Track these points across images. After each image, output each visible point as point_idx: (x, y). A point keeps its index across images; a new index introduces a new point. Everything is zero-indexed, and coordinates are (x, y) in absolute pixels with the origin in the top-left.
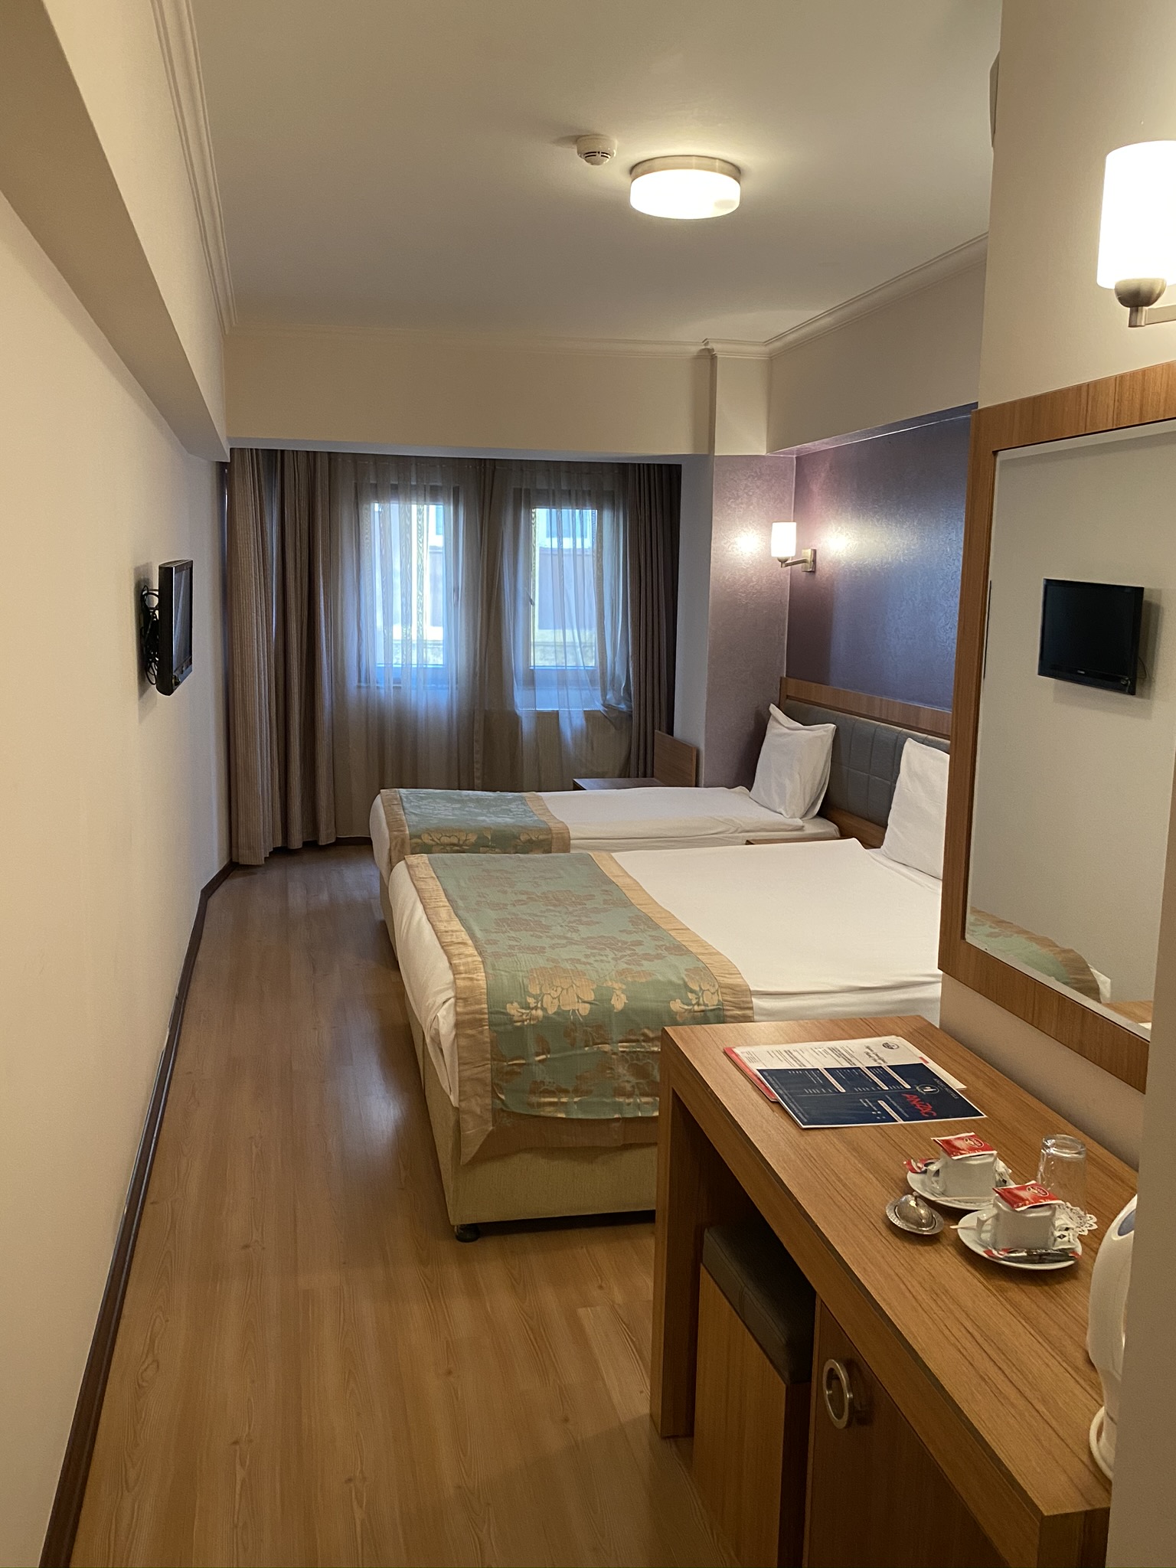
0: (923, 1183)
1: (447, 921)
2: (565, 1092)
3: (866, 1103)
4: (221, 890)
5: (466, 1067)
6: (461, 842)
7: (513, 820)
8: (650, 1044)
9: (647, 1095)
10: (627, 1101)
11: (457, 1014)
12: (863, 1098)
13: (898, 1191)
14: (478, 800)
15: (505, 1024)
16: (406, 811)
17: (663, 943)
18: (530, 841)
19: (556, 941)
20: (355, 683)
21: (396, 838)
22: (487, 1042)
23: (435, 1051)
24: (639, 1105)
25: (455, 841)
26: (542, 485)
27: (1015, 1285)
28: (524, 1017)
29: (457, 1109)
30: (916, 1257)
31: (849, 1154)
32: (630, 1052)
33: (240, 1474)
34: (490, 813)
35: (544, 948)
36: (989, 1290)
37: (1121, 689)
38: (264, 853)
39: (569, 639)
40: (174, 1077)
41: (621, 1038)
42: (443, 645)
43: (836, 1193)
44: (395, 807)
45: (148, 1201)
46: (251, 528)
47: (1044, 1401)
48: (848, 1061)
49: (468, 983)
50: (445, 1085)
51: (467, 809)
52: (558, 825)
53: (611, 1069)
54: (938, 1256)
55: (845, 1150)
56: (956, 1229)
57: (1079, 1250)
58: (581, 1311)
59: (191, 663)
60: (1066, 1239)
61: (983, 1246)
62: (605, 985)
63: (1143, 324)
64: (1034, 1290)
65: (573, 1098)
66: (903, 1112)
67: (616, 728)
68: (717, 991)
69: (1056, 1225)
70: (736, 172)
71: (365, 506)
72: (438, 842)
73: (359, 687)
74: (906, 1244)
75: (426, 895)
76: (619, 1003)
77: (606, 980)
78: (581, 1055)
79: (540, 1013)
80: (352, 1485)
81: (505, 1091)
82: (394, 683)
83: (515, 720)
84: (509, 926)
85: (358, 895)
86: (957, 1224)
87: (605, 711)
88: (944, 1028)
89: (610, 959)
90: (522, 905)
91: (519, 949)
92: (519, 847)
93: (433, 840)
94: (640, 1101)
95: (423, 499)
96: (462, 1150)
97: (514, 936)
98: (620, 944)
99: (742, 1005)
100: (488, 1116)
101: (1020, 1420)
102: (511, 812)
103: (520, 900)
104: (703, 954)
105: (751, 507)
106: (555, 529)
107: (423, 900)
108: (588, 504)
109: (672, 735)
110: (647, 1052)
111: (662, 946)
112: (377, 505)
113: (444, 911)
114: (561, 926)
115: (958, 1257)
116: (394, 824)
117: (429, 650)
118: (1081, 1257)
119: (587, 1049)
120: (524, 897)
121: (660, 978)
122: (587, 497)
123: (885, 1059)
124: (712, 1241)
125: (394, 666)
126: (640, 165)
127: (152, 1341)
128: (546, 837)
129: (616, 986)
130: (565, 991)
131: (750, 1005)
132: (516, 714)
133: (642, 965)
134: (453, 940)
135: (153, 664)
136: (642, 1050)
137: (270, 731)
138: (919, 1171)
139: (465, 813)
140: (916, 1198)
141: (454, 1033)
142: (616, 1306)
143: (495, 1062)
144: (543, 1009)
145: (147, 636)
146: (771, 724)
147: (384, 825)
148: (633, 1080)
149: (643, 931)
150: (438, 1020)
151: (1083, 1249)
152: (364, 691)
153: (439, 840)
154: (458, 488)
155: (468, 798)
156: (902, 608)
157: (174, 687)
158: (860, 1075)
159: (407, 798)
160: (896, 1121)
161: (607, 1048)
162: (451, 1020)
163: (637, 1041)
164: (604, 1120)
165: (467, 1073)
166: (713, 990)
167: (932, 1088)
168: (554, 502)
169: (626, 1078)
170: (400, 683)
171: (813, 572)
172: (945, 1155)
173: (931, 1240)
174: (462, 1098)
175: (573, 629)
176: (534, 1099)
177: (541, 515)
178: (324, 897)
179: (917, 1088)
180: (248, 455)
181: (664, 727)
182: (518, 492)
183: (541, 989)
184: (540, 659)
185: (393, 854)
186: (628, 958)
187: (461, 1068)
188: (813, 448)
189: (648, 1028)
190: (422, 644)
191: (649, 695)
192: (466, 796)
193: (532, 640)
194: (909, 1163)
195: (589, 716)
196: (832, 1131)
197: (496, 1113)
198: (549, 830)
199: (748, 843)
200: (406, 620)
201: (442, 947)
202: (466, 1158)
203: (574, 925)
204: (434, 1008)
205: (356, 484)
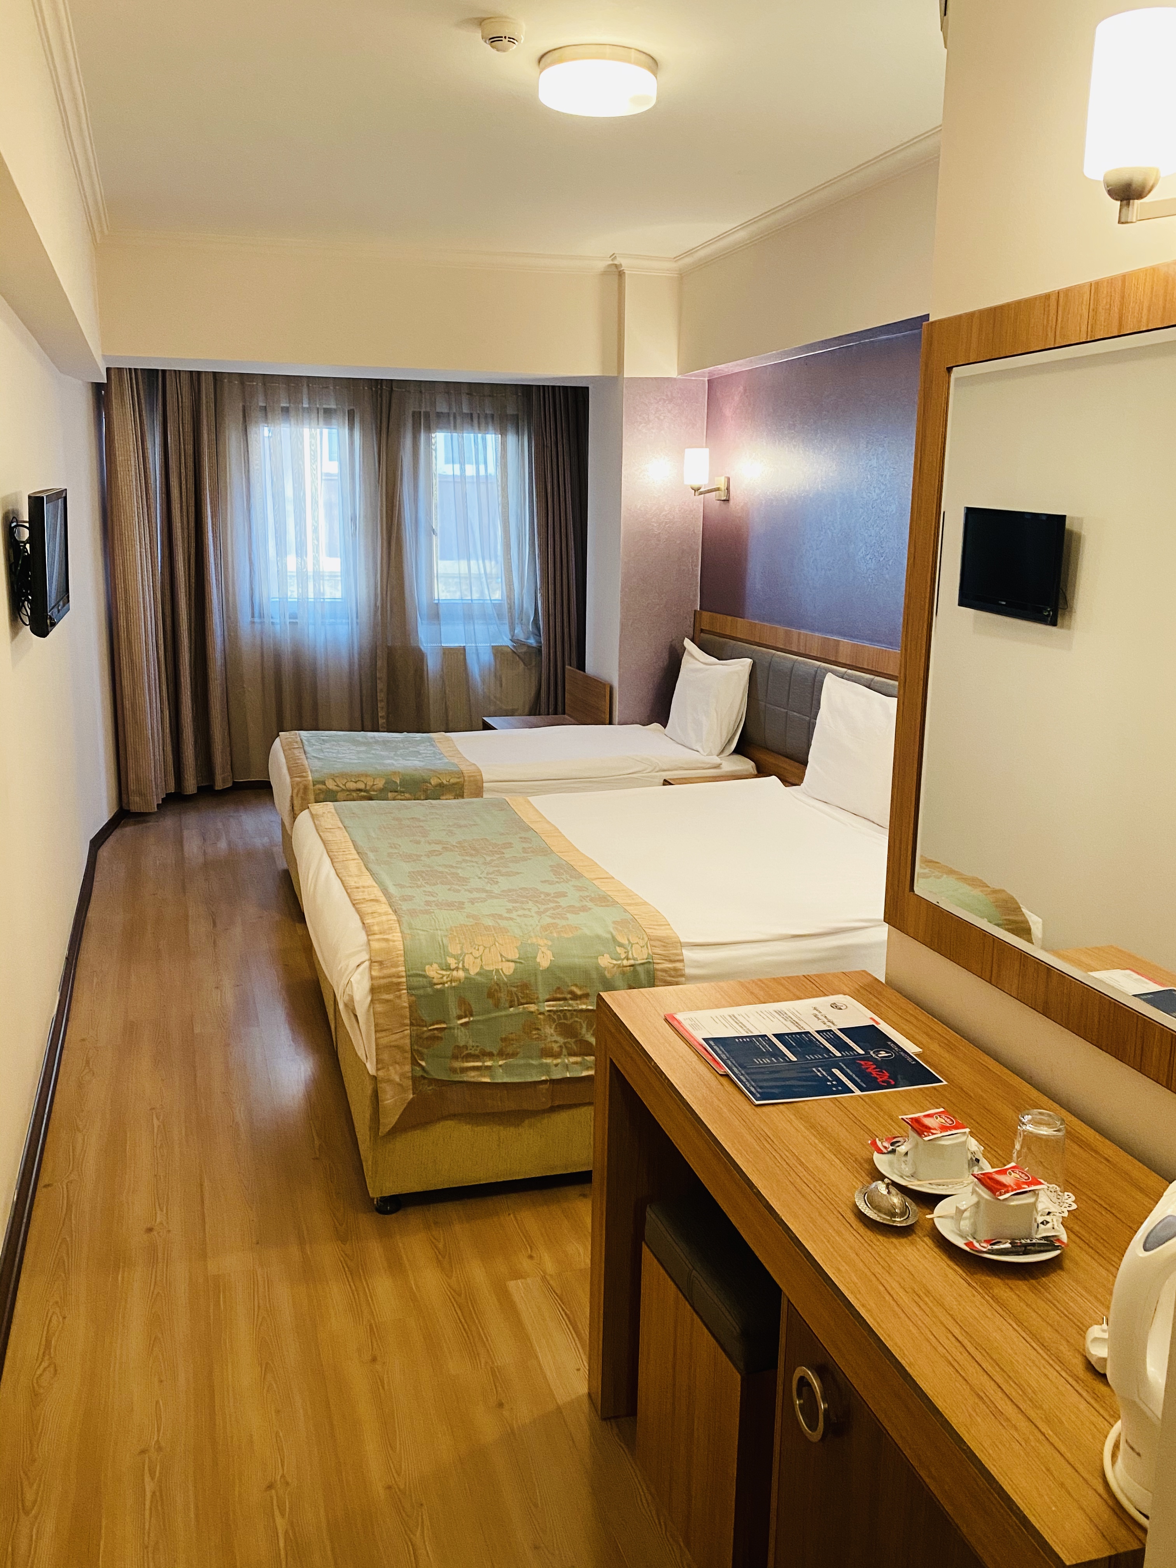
0: (891, 1164)
1: (357, 876)
2: (490, 1055)
3: (820, 1072)
4: (111, 840)
5: (384, 1034)
6: (368, 788)
7: (423, 764)
8: (578, 1002)
9: (575, 1055)
10: (555, 1062)
11: (372, 978)
12: (816, 1067)
13: (864, 1174)
14: (385, 742)
15: (424, 987)
16: (308, 755)
17: (588, 894)
18: (441, 785)
19: (476, 895)
20: (249, 619)
21: (298, 783)
22: (405, 1007)
23: (350, 1019)
24: (567, 1065)
25: (361, 786)
26: (442, 407)
27: (999, 1281)
28: (445, 979)
29: (374, 1078)
30: (892, 1252)
31: (808, 1133)
32: (557, 1011)
33: (149, 1486)
34: (398, 756)
35: (463, 903)
36: (973, 1287)
37: (1043, 620)
38: (155, 801)
39: (474, 570)
40: (66, 1045)
41: (547, 997)
42: (341, 576)
43: (798, 1180)
44: (296, 751)
45: (41, 1184)
46: (132, 454)
47: (1048, 1421)
48: (797, 1024)
49: (383, 945)
50: (361, 1053)
51: (373, 752)
52: (470, 768)
53: (538, 1029)
54: (914, 1248)
55: (803, 1128)
56: (932, 1219)
57: (1064, 1238)
58: (512, 1285)
59: (68, 601)
60: (1049, 1226)
61: (962, 1236)
62: (529, 942)
63: (1134, 220)
64: (1022, 1286)
65: (498, 1062)
66: (859, 1081)
67: (524, 663)
68: (647, 944)
69: (1039, 1209)
70: (653, 64)
71: (254, 429)
72: (344, 787)
73: (253, 623)
74: (880, 1237)
75: (334, 847)
76: (544, 961)
77: (531, 937)
78: (506, 1016)
79: (461, 974)
80: (273, 1491)
81: (425, 1057)
82: (290, 618)
83: (419, 657)
84: (424, 879)
85: (259, 842)
86: (932, 1212)
87: (514, 646)
88: (889, 983)
89: (534, 914)
90: (436, 855)
91: (437, 905)
92: (429, 792)
93: (338, 786)
94: (569, 1061)
95: (316, 419)
96: (381, 1120)
97: (431, 890)
98: (543, 896)
99: (673, 958)
100: (409, 1083)
101: (1025, 1446)
102: (420, 754)
103: (435, 851)
104: (630, 905)
105: (662, 432)
106: (456, 455)
107: (330, 853)
108: (490, 428)
109: (584, 671)
110: (575, 1010)
111: (587, 896)
112: (266, 429)
113: (354, 865)
114: (480, 878)
115: (936, 1250)
116: (295, 769)
117: (326, 582)
118: (1067, 1245)
119: (512, 1009)
120: (438, 848)
121: (588, 933)
122: (490, 420)
123: (834, 1021)
124: (654, 1219)
125: (289, 600)
126: (551, 53)
127: (48, 1342)
128: (458, 780)
129: (541, 942)
130: (487, 950)
131: (681, 958)
132: (420, 650)
133: (567, 919)
134: (365, 897)
135: (26, 603)
136: (570, 1008)
137: (159, 671)
138: (885, 1151)
139: (371, 756)
140: (888, 1185)
141: (369, 999)
142: (548, 1278)
143: (415, 1028)
144: (465, 969)
145: (17, 573)
146: (686, 659)
147: (285, 770)
148: (561, 1040)
149: (567, 881)
150: (352, 986)
151: (1068, 1237)
152: (258, 627)
153: (345, 785)
154: (353, 410)
155: (374, 740)
156: (821, 538)
157: (49, 629)
158: (810, 1040)
159: (308, 741)
160: (853, 1092)
161: (532, 1008)
162: (366, 985)
163: (565, 999)
164: (531, 1083)
165: (383, 1041)
166: (642, 943)
167: (887, 1052)
168: (455, 427)
169: (554, 1039)
170: (296, 618)
171: (727, 501)
172: (915, 1135)
173: (905, 1232)
174: (380, 1066)
175: (477, 560)
176: (457, 1064)
177: (440, 438)
178: (223, 845)
179: (871, 1053)
180: (126, 376)
181: (574, 662)
182: (416, 416)
183: (462, 949)
184: (443, 592)
185: (295, 802)
186: (552, 911)
187: (379, 1035)
188: (726, 370)
189: (576, 985)
190: (318, 576)
191: (559, 629)
192: (372, 738)
193: (435, 572)
194: (874, 1143)
195: (498, 652)
196: (786, 1105)
197: (416, 1081)
198: (461, 774)
199: (666, 783)
200: (301, 551)
201: (354, 905)
202: (384, 1130)
203: (492, 876)
204: (348, 972)
205: (244, 407)
